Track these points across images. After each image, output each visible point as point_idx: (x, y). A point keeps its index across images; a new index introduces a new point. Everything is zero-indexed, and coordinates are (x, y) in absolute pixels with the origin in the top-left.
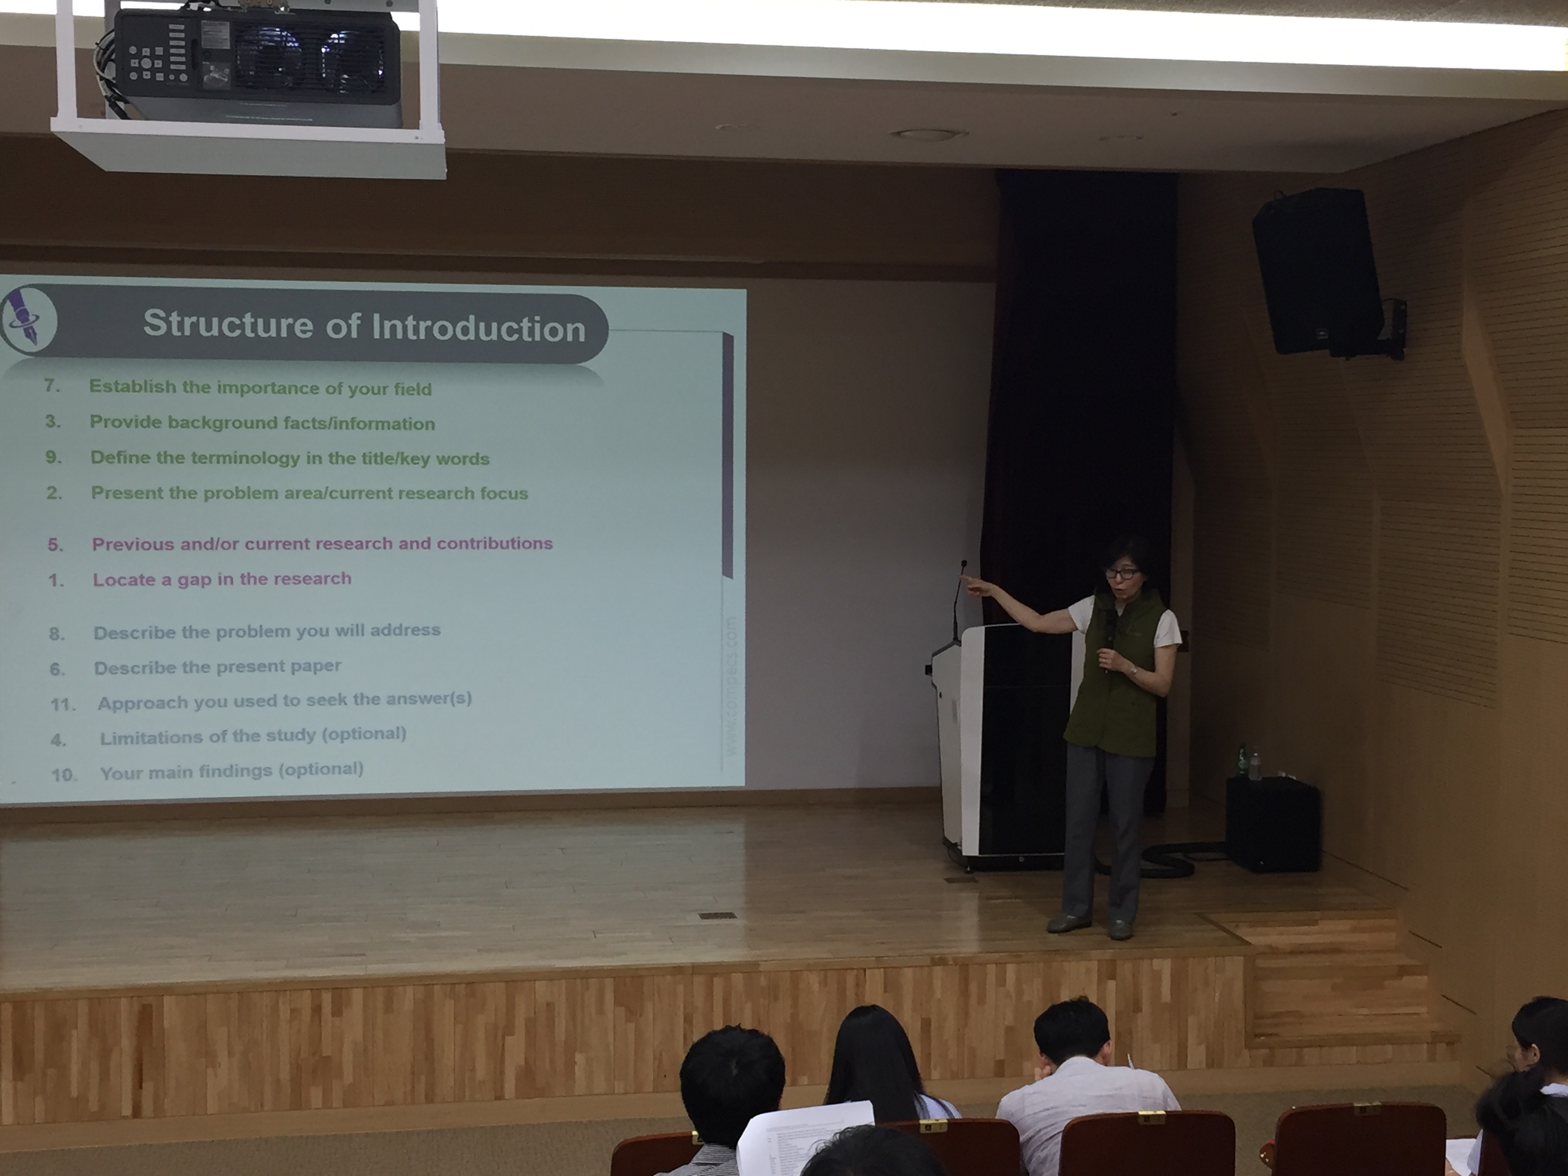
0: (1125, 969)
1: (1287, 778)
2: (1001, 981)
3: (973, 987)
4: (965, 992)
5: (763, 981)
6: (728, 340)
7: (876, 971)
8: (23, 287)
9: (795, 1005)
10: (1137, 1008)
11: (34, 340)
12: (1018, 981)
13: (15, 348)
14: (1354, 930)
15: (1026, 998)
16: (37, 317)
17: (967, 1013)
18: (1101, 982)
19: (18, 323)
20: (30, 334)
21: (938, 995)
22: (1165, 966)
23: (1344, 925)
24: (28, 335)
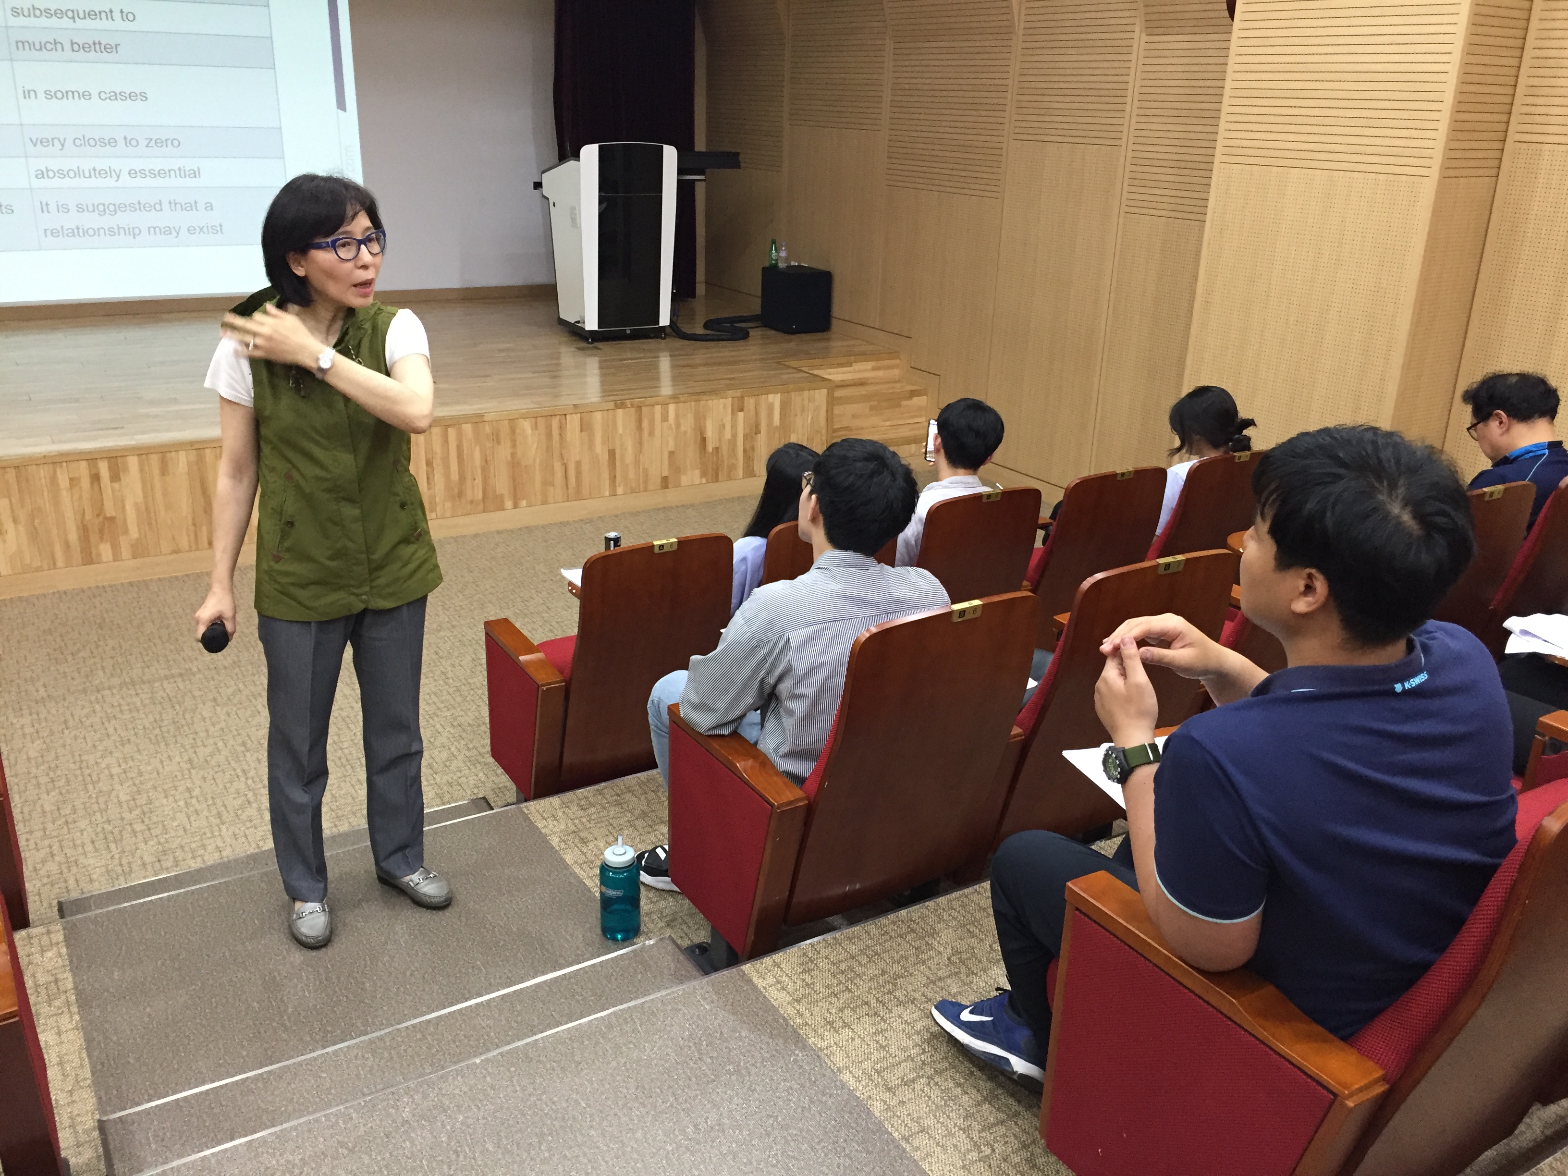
0: (750, 402)
2: (665, 418)
3: (645, 424)
4: (639, 427)
5: (488, 429)
7: (574, 415)
9: (514, 446)
10: (758, 432)
12: (677, 416)
14: (874, 369)
15: (683, 429)
17: (641, 443)
18: (733, 413)
21: (620, 431)
22: (776, 399)
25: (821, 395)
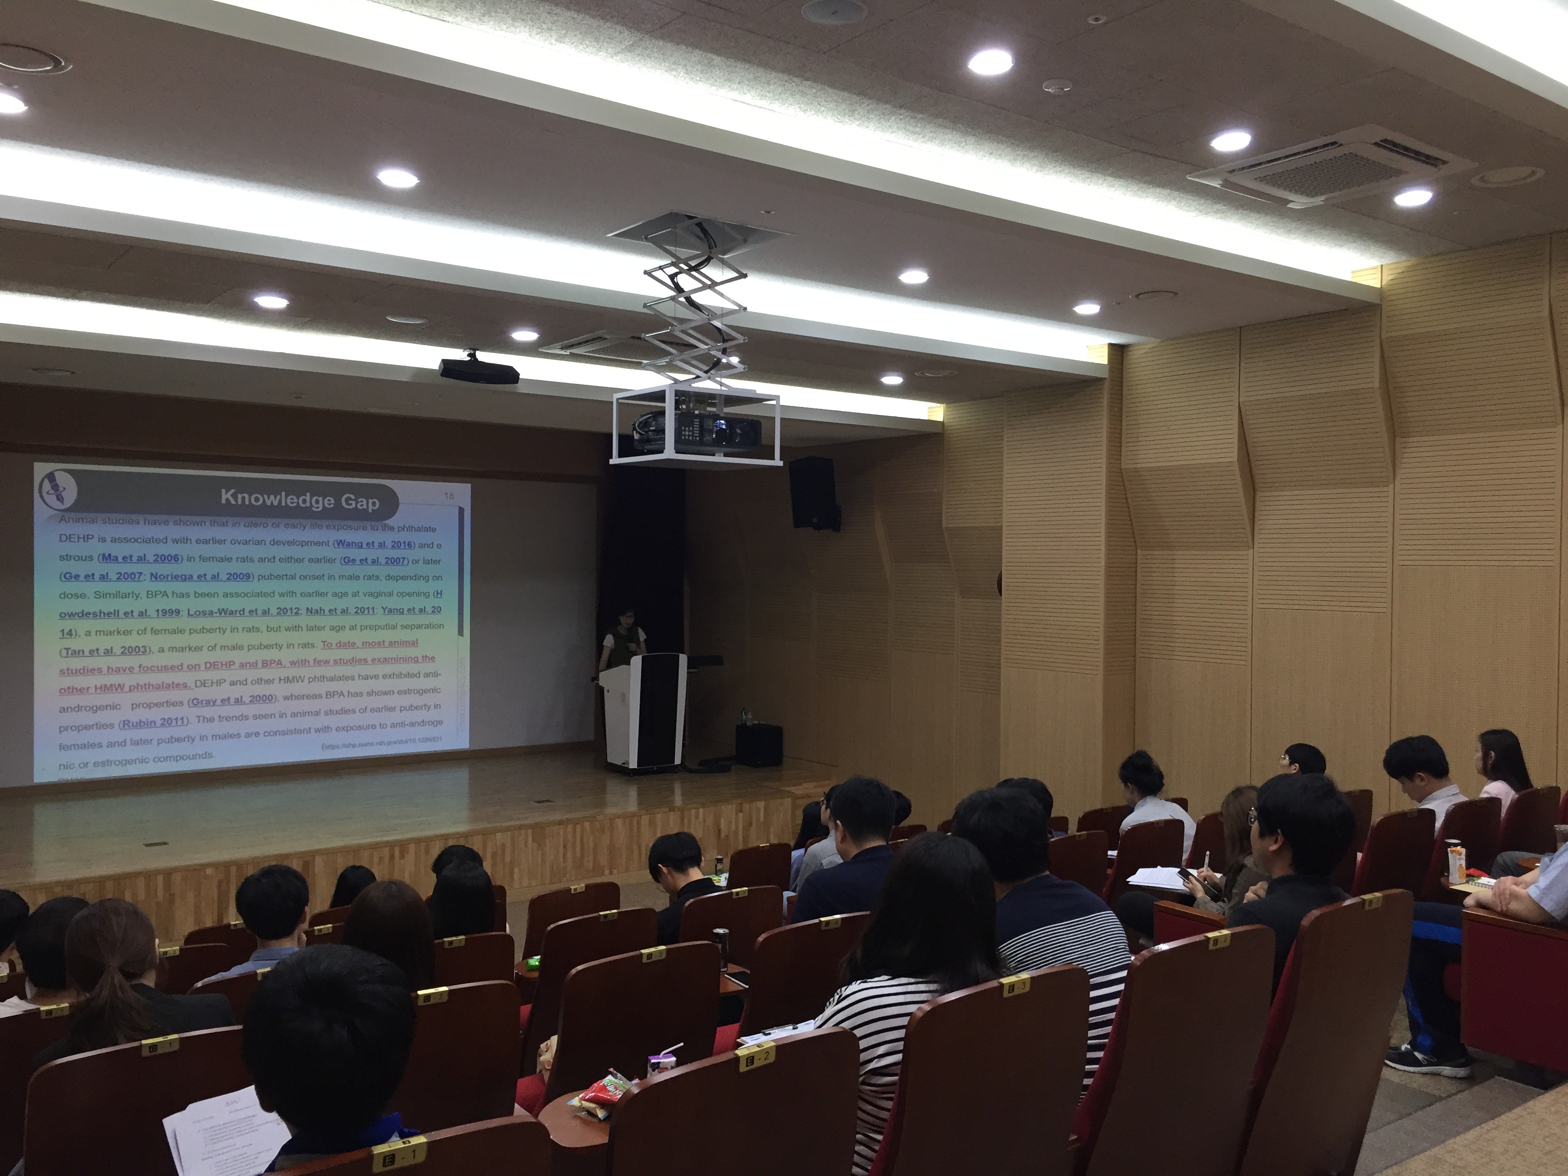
0: (746, 806)
1: (759, 724)
2: (697, 817)
3: (686, 821)
6: (461, 511)
8: (57, 470)
9: (612, 835)
10: (751, 825)
11: (62, 502)
13: (51, 507)
14: (815, 787)
15: (707, 824)
16: (65, 489)
18: (737, 814)
19: (52, 492)
20: (60, 498)
21: (672, 826)
22: (761, 804)
23: (811, 785)
24: (58, 499)
25: (788, 801)
